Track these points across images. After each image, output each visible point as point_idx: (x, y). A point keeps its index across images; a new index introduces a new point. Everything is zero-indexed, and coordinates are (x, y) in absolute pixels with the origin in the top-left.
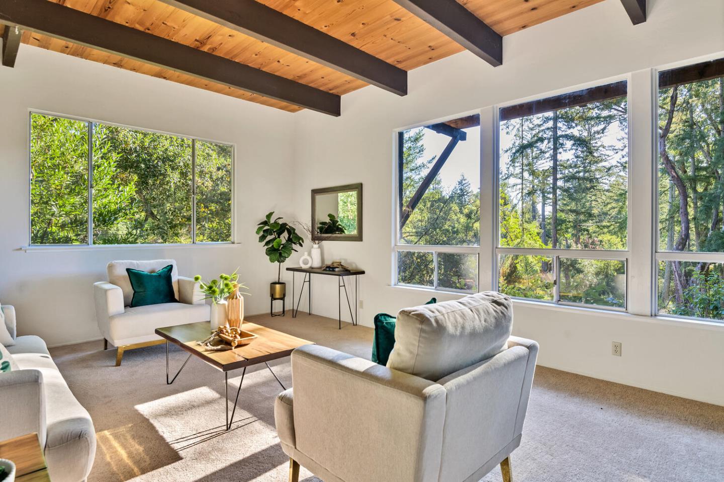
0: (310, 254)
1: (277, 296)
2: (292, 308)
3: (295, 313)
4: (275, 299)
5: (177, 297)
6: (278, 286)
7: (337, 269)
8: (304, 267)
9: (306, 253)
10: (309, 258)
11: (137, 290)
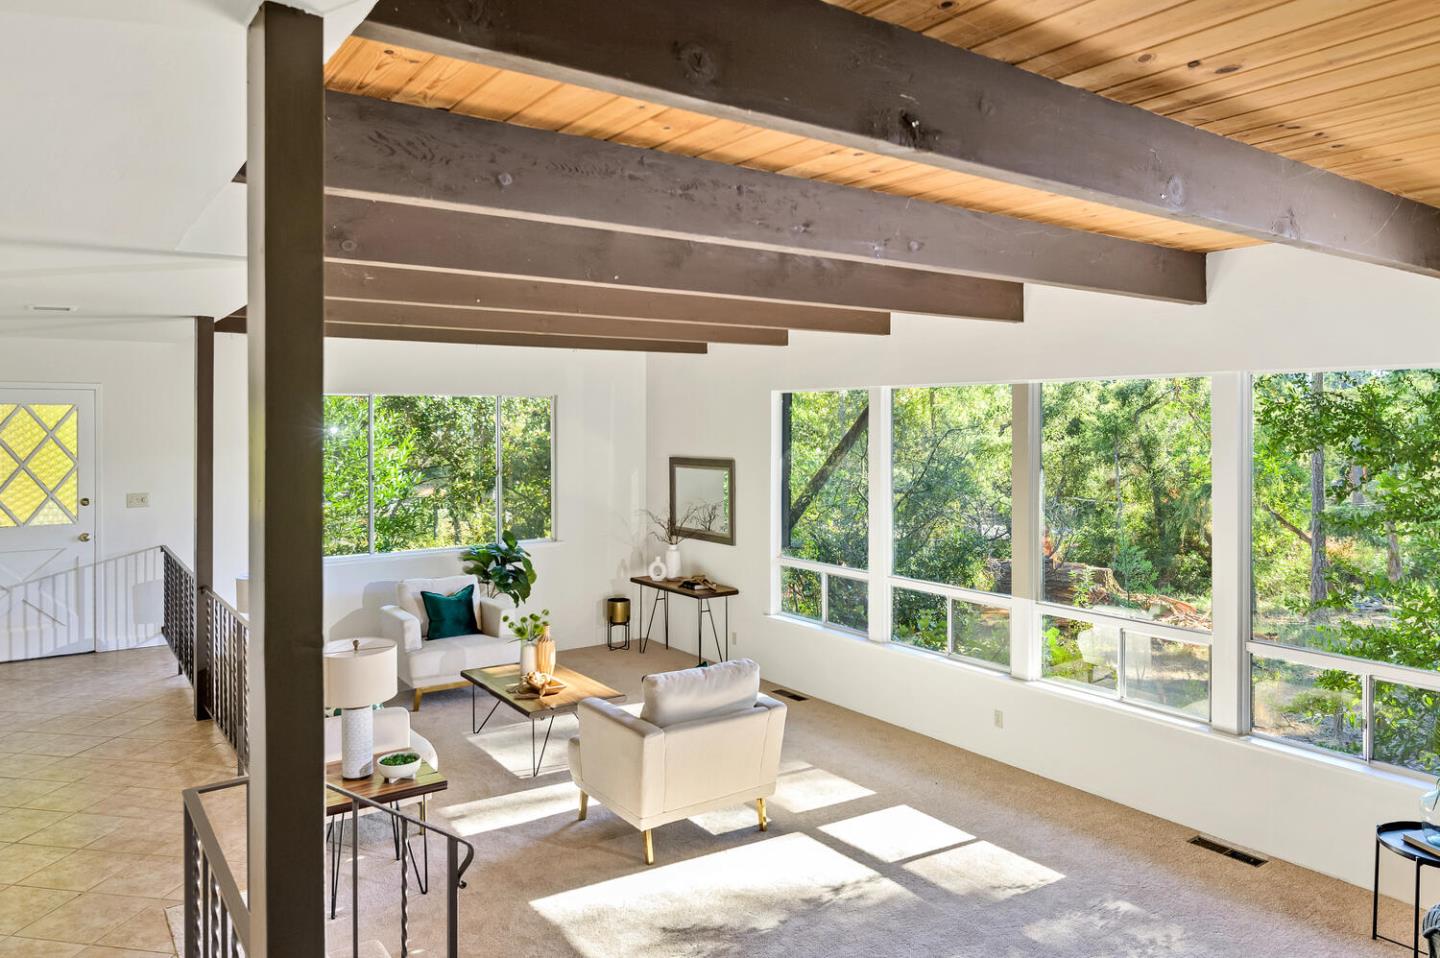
0: (664, 561)
1: (619, 620)
2: (638, 637)
3: (643, 645)
4: (615, 624)
5: (479, 627)
6: (619, 605)
7: (696, 587)
8: (655, 578)
9: (658, 559)
10: (662, 565)
11: (433, 619)
